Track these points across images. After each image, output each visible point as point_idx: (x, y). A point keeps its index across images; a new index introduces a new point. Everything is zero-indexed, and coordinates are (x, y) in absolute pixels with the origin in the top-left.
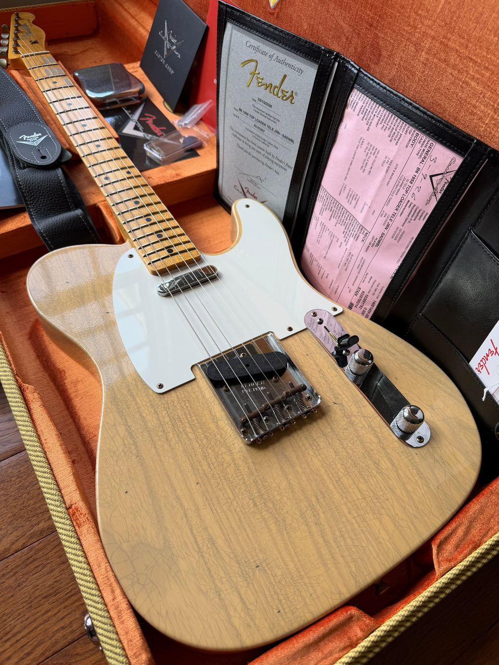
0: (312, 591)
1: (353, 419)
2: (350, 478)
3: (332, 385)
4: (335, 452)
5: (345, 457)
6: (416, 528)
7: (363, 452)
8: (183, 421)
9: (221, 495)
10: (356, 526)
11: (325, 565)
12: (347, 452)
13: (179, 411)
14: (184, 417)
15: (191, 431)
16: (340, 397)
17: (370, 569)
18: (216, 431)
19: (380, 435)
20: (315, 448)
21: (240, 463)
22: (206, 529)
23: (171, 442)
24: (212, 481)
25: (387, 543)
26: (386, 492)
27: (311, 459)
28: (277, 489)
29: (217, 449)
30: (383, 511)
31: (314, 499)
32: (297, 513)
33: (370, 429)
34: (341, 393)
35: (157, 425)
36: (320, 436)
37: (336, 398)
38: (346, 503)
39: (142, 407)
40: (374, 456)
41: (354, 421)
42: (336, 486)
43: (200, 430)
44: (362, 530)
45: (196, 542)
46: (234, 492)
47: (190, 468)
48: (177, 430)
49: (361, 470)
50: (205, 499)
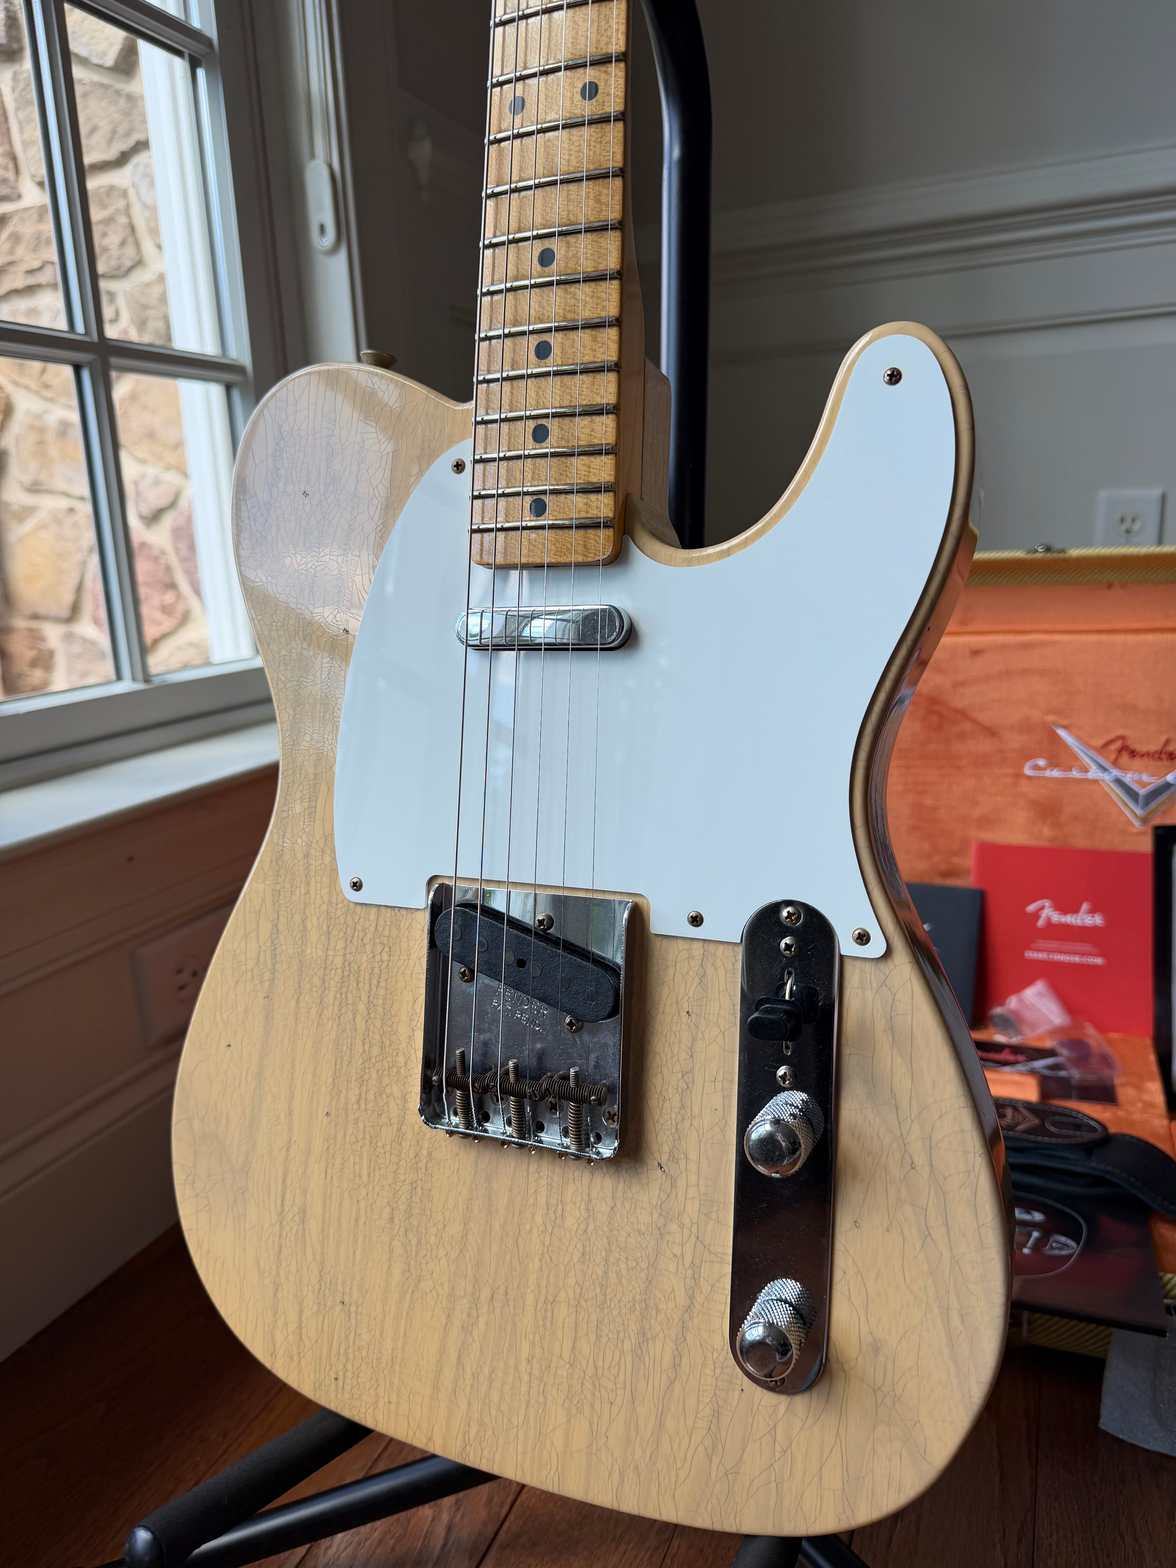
0: (394, 1399)
1: (673, 1227)
2: (573, 1316)
3: (687, 1123)
4: (583, 1254)
5: (594, 1277)
6: (622, 1481)
7: (638, 1297)
8: (361, 985)
9: (351, 1161)
10: (524, 1388)
11: (436, 1388)
12: (606, 1272)
13: (365, 959)
14: (367, 977)
15: (365, 1012)
16: (682, 1163)
17: (498, 1456)
18: (404, 1045)
19: (699, 1298)
20: (552, 1216)
21: (409, 1135)
22: (305, 1192)
23: (325, 1011)
24: (350, 1130)
25: (554, 1456)
26: (620, 1392)
27: (531, 1230)
28: (440, 1226)
29: (386, 1081)
30: (587, 1411)
31: (486, 1293)
32: (446, 1286)
33: (689, 1273)
34: (693, 1156)
35: (319, 961)
36: (578, 1204)
37: (673, 1159)
38: (534, 1344)
39: (312, 906)
40: (652, 1321)
41: (669, 1233)
42: (539, 1307)
43: (378, 1023)
44: (528, 1402)
45: (283, 1199)
46: (372, 1175)
47: (330, 1080)
48: (344, 996)
49: (606, 1321)
50: (326, 1148)
